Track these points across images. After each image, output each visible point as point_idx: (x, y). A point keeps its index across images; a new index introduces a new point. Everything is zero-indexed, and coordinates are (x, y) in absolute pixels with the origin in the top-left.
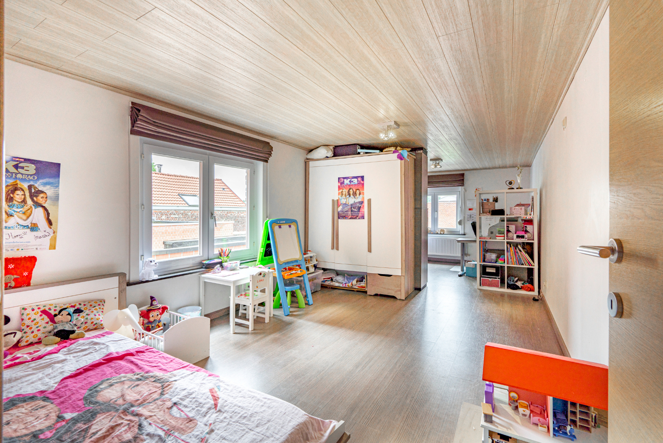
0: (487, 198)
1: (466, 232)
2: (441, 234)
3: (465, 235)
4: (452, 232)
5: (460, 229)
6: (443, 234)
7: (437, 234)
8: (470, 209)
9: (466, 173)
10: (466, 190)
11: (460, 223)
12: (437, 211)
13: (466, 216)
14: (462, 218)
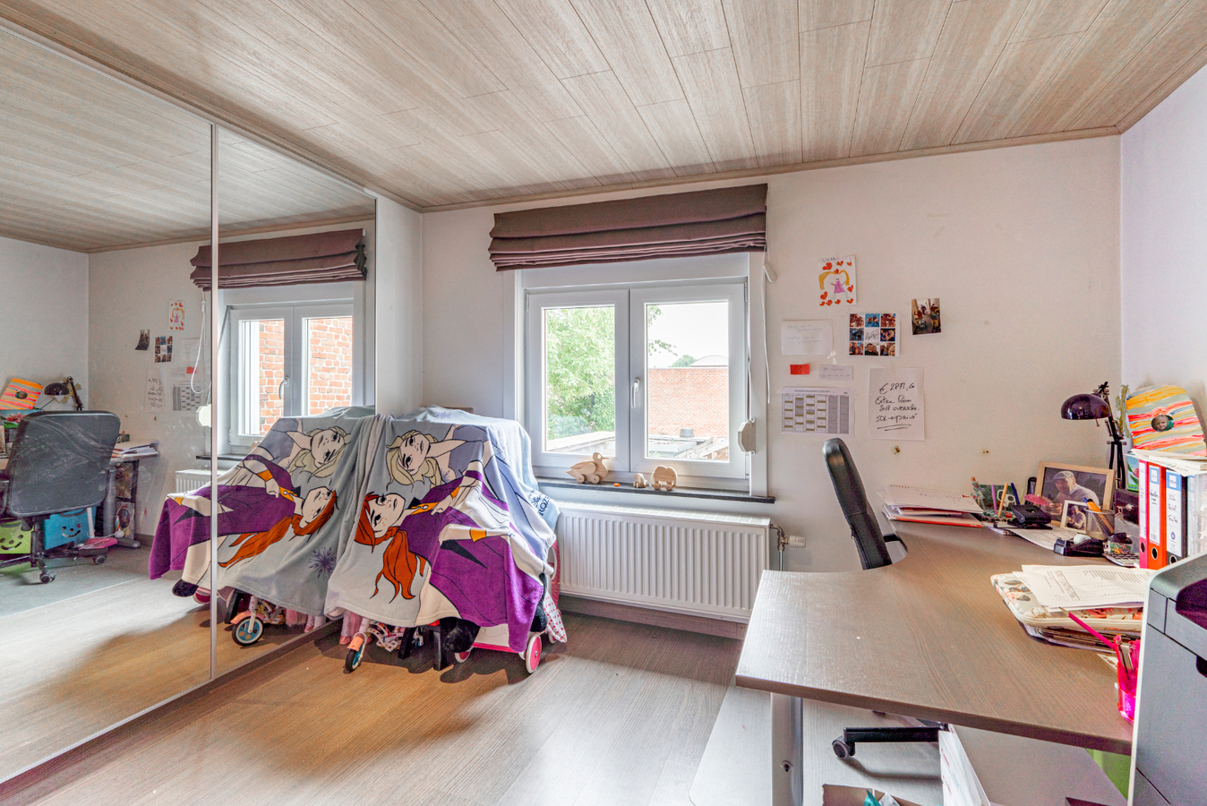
0: (881, 311)
1: (775, 483)
2: (657, 491)
3: (771, 500)
4: (711, 487)
5: (743, 467)
6: (669, 493)
7: (641, 489)
8: (796, 370)
9: (776, 183)
10: (773, 273)
11: (748, 440)
12: (640, 379)
13: (778, 404)
14: (758, 413)
